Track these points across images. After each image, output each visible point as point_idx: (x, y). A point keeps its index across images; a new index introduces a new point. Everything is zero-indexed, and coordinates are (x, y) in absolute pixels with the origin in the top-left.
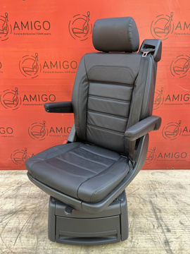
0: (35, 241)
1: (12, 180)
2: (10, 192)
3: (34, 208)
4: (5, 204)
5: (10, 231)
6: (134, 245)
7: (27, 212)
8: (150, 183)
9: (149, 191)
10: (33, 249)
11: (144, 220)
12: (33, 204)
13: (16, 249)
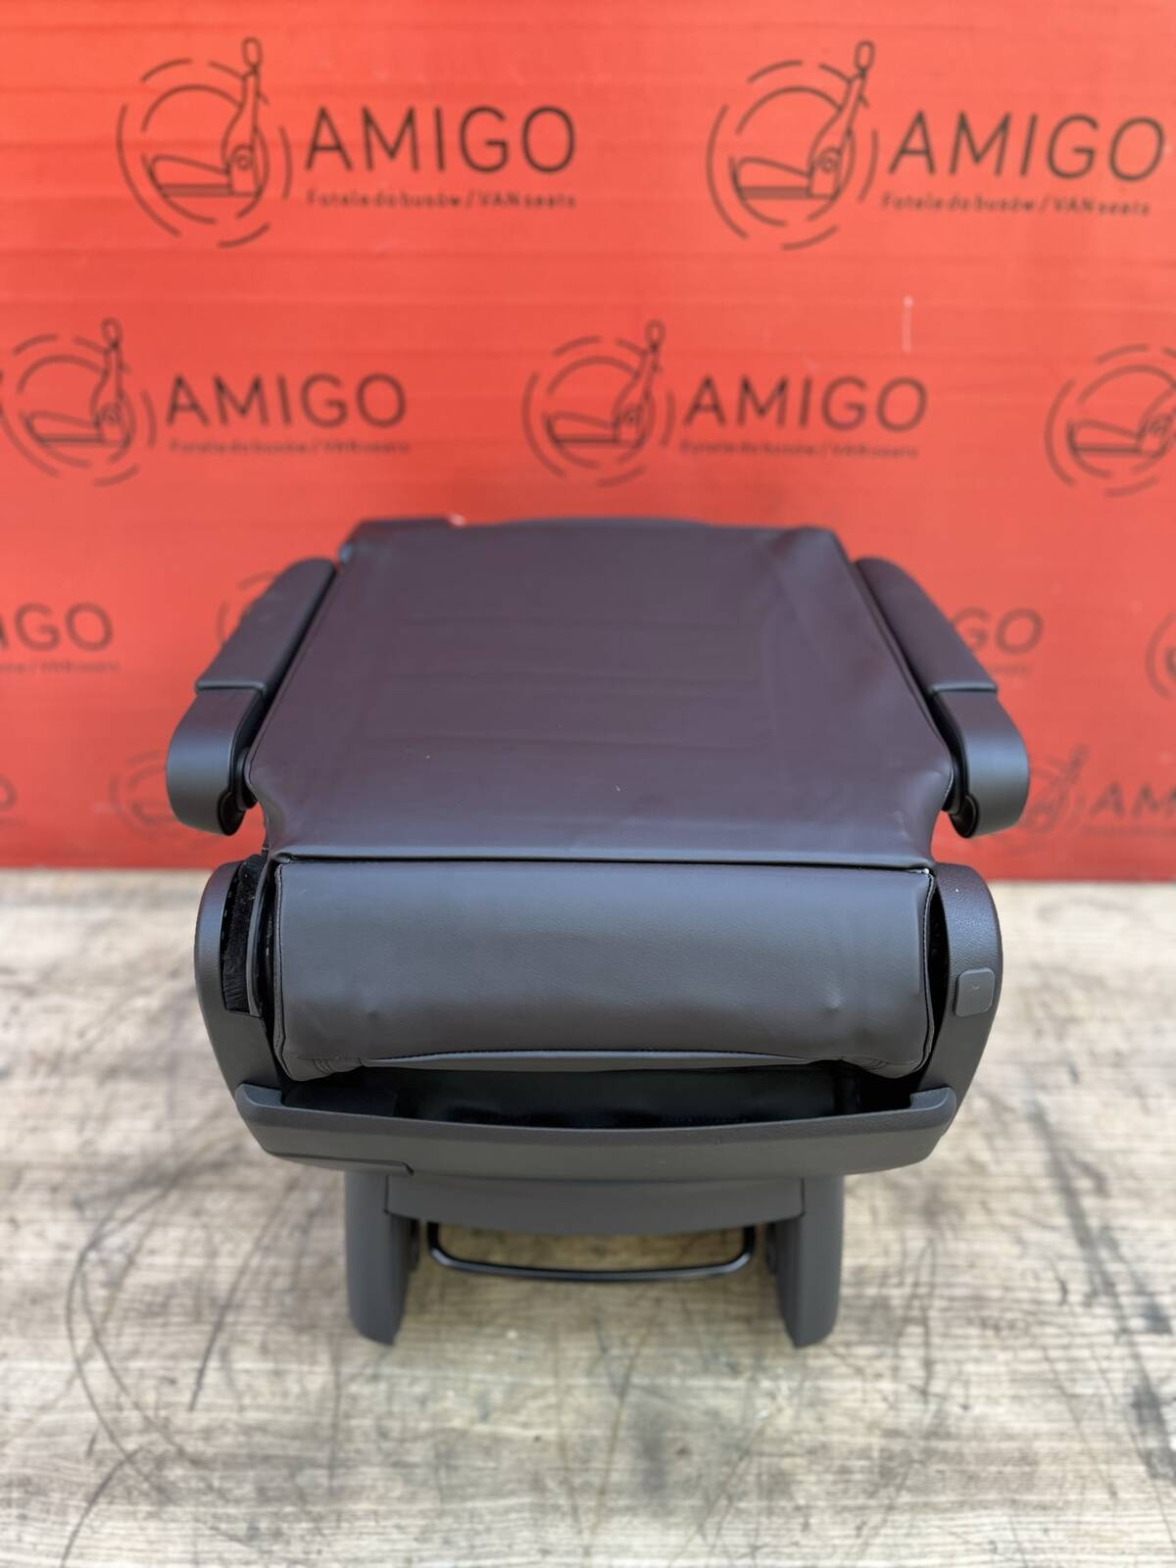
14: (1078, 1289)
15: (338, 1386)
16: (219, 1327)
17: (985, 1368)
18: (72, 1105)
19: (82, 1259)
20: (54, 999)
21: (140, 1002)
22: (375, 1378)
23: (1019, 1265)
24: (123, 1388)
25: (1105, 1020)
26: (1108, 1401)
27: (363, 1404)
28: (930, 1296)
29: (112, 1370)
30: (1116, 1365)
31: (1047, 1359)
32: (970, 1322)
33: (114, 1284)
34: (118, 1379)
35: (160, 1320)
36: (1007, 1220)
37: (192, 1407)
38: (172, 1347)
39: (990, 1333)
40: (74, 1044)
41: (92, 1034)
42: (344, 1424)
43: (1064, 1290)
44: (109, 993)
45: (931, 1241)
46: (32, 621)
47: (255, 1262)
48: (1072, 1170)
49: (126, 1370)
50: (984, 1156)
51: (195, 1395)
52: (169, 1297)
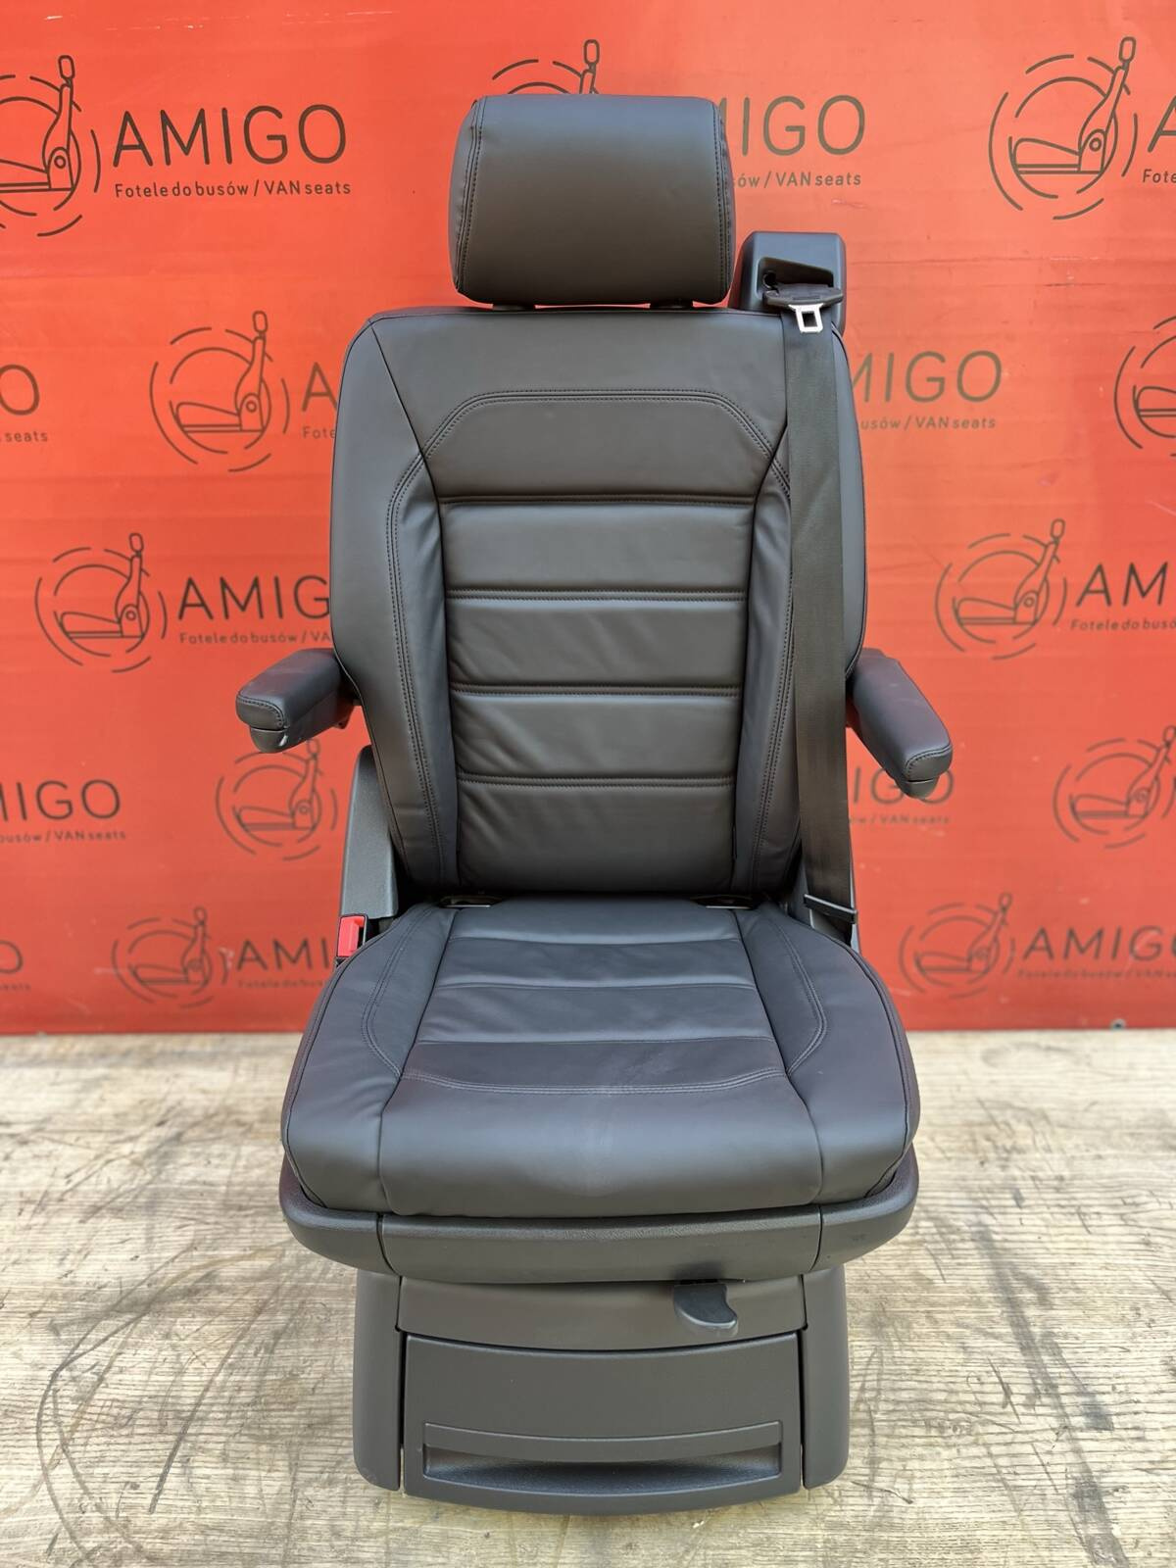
0: (275, 1483)
1: (123, 1099)
2: (114, 1176)
3: (265, 1275)
4: (85, 1252)
5: (122, 1421)
6: (885, 1510)
7: (224, 1301)
8: (978, 1115)
9: (971, 1168)
10: (265, 1532)
11: (945, 1356)
12: (258, 1251)
13: (165, 1533)
14: (1021, 1390)
15: (294, 1491)
16: (181, 1437)
17: (928, 1465)
18: (55, 1240)
19: (55, 1376)
20: (46, 1147)
21: (126, 1149)
22: (331, 1482)
23: (963, 1371)
24: (86, 1491)
25: (1048, 1150)
26: (1050, 1491)
27: (318, 1506)
28: (876, 1400)
29: (77, 1475)
30: (1057, 1459)
31: (990, 1455)
32: (915, 1422)
33: (84, 1399)
34: (82, 1483)
35: (124, 1432)
36: (952, 1330)
37: (152, 1510)
38: (134, 1456)
39: (934, 1432)
40: (62, 1185)
41: (76, 1178)
42: (298, 1524)
43: (1007, 1392)
44: (98, 1140)
45: (876, 1349)
46: (50, 795)
47: (219, 1378)
48: (1015, 1284)
49: (91, 1475)
50: (931, 1272)
51: (155, 1500)
52: (135, 1411)
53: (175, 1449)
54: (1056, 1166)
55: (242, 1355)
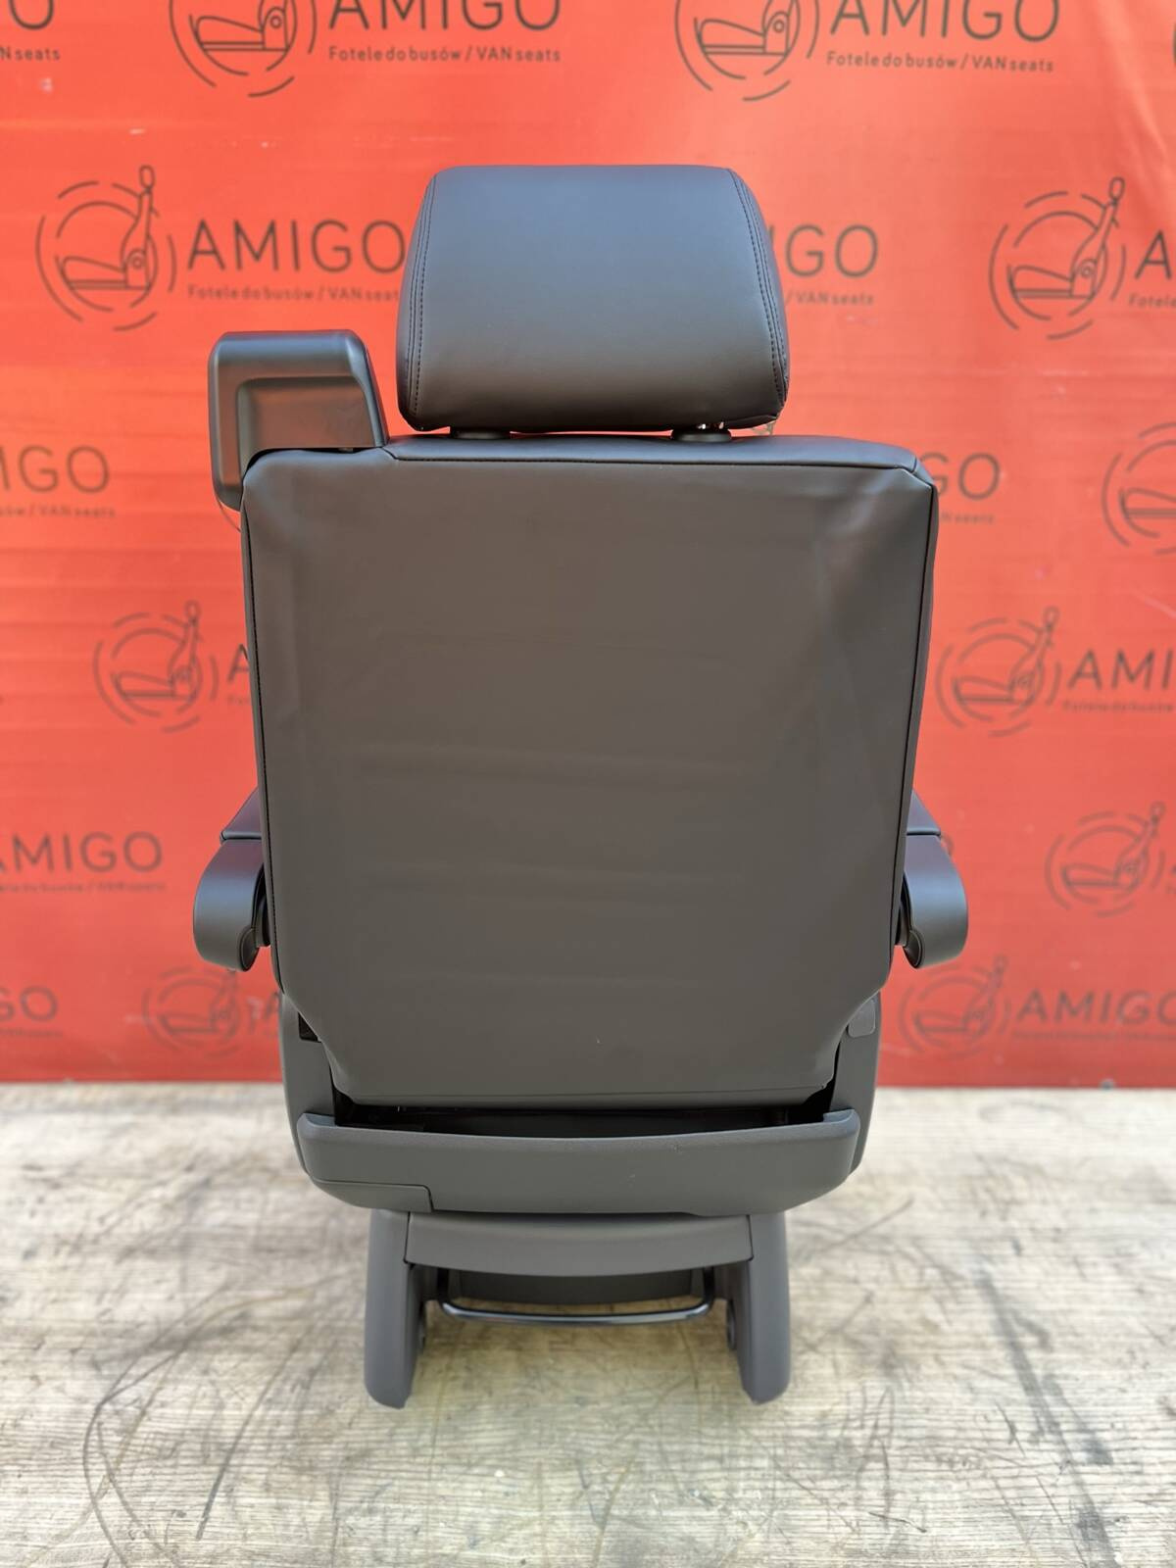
0: (317, 1512)
1: (151, 1145)
2: (145, 1219)
3: (298, 1315)
4: (121, 1292)
5: (167, 1452)
6: (901, 1538)
7: (259, 1339)
8: (976, 1168)
9: (973, 1218)
10: (310, 1558)
11: (951, 1395)
12: (290, 1292)
13: (213, 1558)
14: (1025, 1428)
15: (336, 1519)
16: (224, 1468)
17: (940, 1497)
18: (92, 1280)
19: (98, 1410)
20: (79, 1190)
21: (157, 1193)
22: (371, 1511)
23: (971, 1410)
24: (135, 1519)
25: (1044, 1202)
26: (1055, 1522)
27: (360, 1534)
28: (889, 1436)
29: (125, 1503)
30: (1062, 1491)
31: (998, 1488)
32: (926, 1458)
33: (128, 1432)
34: (129, 1511)
35: (169, 1462)
36: (959, 1371)
37: (199, 1536)
38: (178, 1486)
39: (944, 1467)
40: (95, 1228)
41: (111, 1221)
42: (341, 1550)
43: (1013, 1430)
44: (129, 1185)
45: (888, 1389)
46: (96, 846)
47: (258, 1413)
48: (1017, 1329)
49: (139, 1504)
50: (937, 1317)
51: (202, 1526)
52: (178, 1443)
53: (219, 1480)
54: (1052, 1218)
55: (279, 1391)
